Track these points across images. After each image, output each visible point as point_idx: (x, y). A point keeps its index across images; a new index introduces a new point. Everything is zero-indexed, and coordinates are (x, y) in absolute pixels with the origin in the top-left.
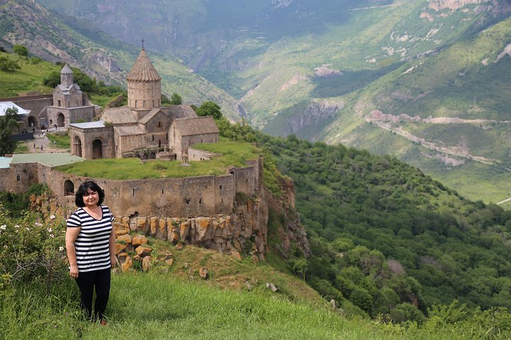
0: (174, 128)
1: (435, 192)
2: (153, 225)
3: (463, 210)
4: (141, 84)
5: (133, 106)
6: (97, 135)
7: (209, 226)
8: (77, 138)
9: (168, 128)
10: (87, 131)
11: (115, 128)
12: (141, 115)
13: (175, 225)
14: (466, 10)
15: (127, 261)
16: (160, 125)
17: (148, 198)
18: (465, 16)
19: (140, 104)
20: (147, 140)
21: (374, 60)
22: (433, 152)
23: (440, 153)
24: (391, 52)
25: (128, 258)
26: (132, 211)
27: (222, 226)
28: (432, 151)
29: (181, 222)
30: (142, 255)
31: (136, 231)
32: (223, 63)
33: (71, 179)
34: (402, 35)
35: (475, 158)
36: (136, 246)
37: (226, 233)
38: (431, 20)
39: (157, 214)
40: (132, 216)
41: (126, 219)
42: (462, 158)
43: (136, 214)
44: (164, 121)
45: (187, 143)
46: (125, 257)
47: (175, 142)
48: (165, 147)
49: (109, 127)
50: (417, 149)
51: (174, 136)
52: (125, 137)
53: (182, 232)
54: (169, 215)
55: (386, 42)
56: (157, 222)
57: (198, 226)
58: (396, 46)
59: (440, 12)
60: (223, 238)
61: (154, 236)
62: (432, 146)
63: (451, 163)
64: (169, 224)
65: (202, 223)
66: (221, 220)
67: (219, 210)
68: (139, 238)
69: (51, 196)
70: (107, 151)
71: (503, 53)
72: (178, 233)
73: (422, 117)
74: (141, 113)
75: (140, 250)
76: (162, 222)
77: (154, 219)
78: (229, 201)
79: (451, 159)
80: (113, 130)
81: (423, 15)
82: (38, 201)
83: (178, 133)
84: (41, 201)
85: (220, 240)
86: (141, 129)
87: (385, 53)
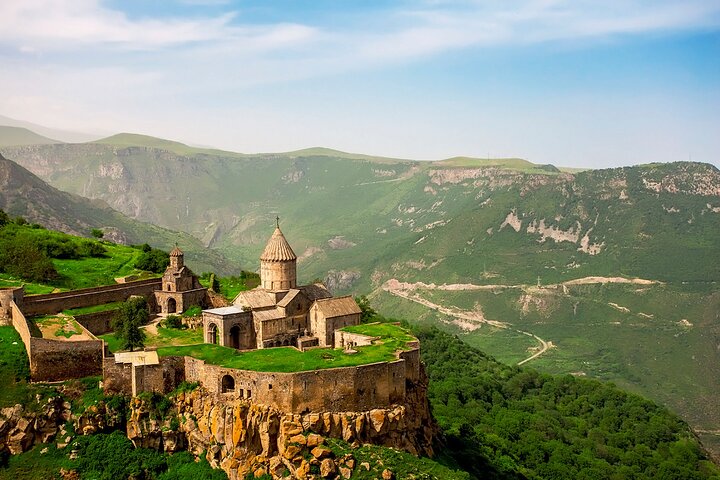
0: (316, 310)
1: (475, 358)
2: (327, 422)
3: (503, 375)
4: (278, 264)
5: (269, 287)
6: (237, 321)
7: (386, 419)
8: (213, 326)
9: (308, 311)
10: (226, 317)
11: (254, 312)
12: (279, 297)
13: (349, 419)
14: (465, 184)
15: (302, 466)
16: (300, 306)
17: (321, 391)
18: (465, 189)
19: (277, 286)
20: (287, 324)
21: (384, 231)
22: (451, 318)
23: (457, 319)
24: (400, 224)
25: (304, 462)
26: (302, 407)
27: (398, 419)
28: (449, 317)
29: (356, 416)
30: (320, 458)
31: (310, 431)
32: (236, 238)
33: (231, 374)
34: (409, 208)
35: (490, 322)
36: (313, 447)
37: (401, 426)
38: (435, 193)
39: (329, 409)
40: (303, 413)
41: (297, 417)
42: (478, 323)
43: (307, 411)
44: (304, 303)
45: (331, 325)
46: (300, 461)
47: (318, 326)
48: (306, 331)
49: (248, 313)
50: (434, 316)
51: (316, 318)
52: (265, 323)
53: (358, 429)
54: (342, 409)
55: (394, 213)
56: (331, 418)
57: (374, 419)
58: (404, 217)
59: (441, 186)
60: (398, 432)
61: (328, 435)
62: (449, 312)
63: (468, 328)
64: (344, 419)
65: (377, 416)
66: (396, 412)
67: (394, 400)
68: (314, 438)
69: (205, 394)
70: (245, 339)
71: (505, 223)
72: (353, 429)
73: (437, 284)
74: (280, 295)
75: (318, 452)
76: (336, 417)
77: (326, 415)
78: (401, 388)
79: (468, 324)
80: (252, 316)
81: (426, 189)
82: (188, 400)
83: (320, 315)
84: (191, 400)
85: (394, 435)
86: (280, 313)
87: (395, 224)
